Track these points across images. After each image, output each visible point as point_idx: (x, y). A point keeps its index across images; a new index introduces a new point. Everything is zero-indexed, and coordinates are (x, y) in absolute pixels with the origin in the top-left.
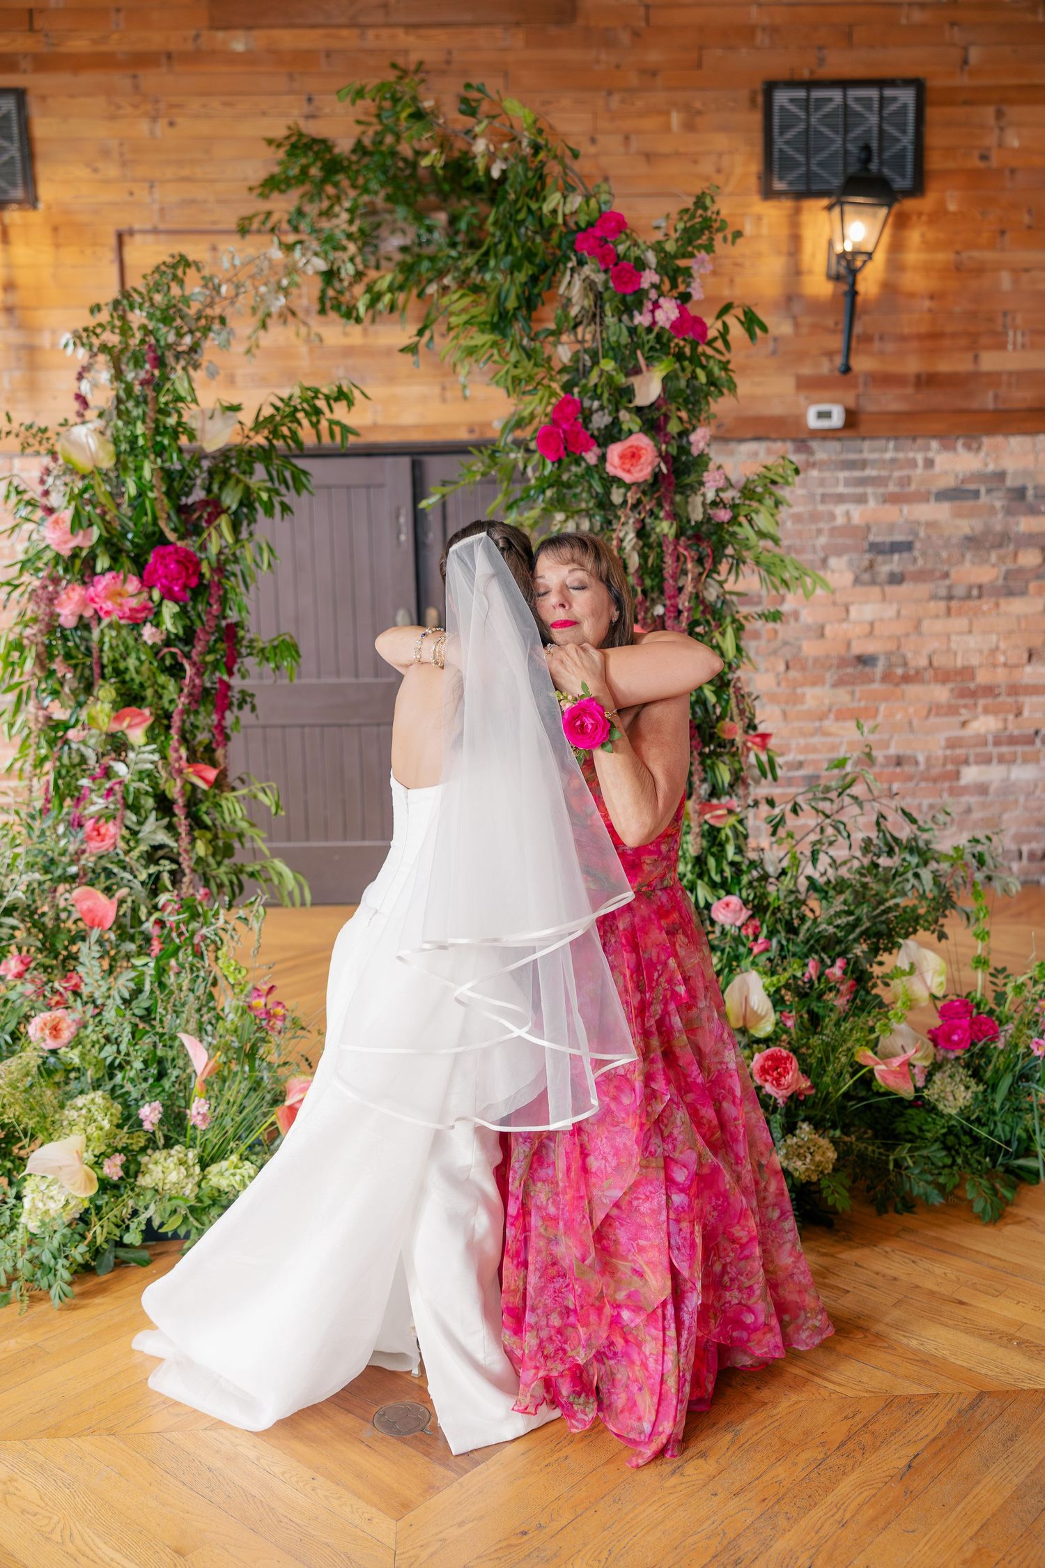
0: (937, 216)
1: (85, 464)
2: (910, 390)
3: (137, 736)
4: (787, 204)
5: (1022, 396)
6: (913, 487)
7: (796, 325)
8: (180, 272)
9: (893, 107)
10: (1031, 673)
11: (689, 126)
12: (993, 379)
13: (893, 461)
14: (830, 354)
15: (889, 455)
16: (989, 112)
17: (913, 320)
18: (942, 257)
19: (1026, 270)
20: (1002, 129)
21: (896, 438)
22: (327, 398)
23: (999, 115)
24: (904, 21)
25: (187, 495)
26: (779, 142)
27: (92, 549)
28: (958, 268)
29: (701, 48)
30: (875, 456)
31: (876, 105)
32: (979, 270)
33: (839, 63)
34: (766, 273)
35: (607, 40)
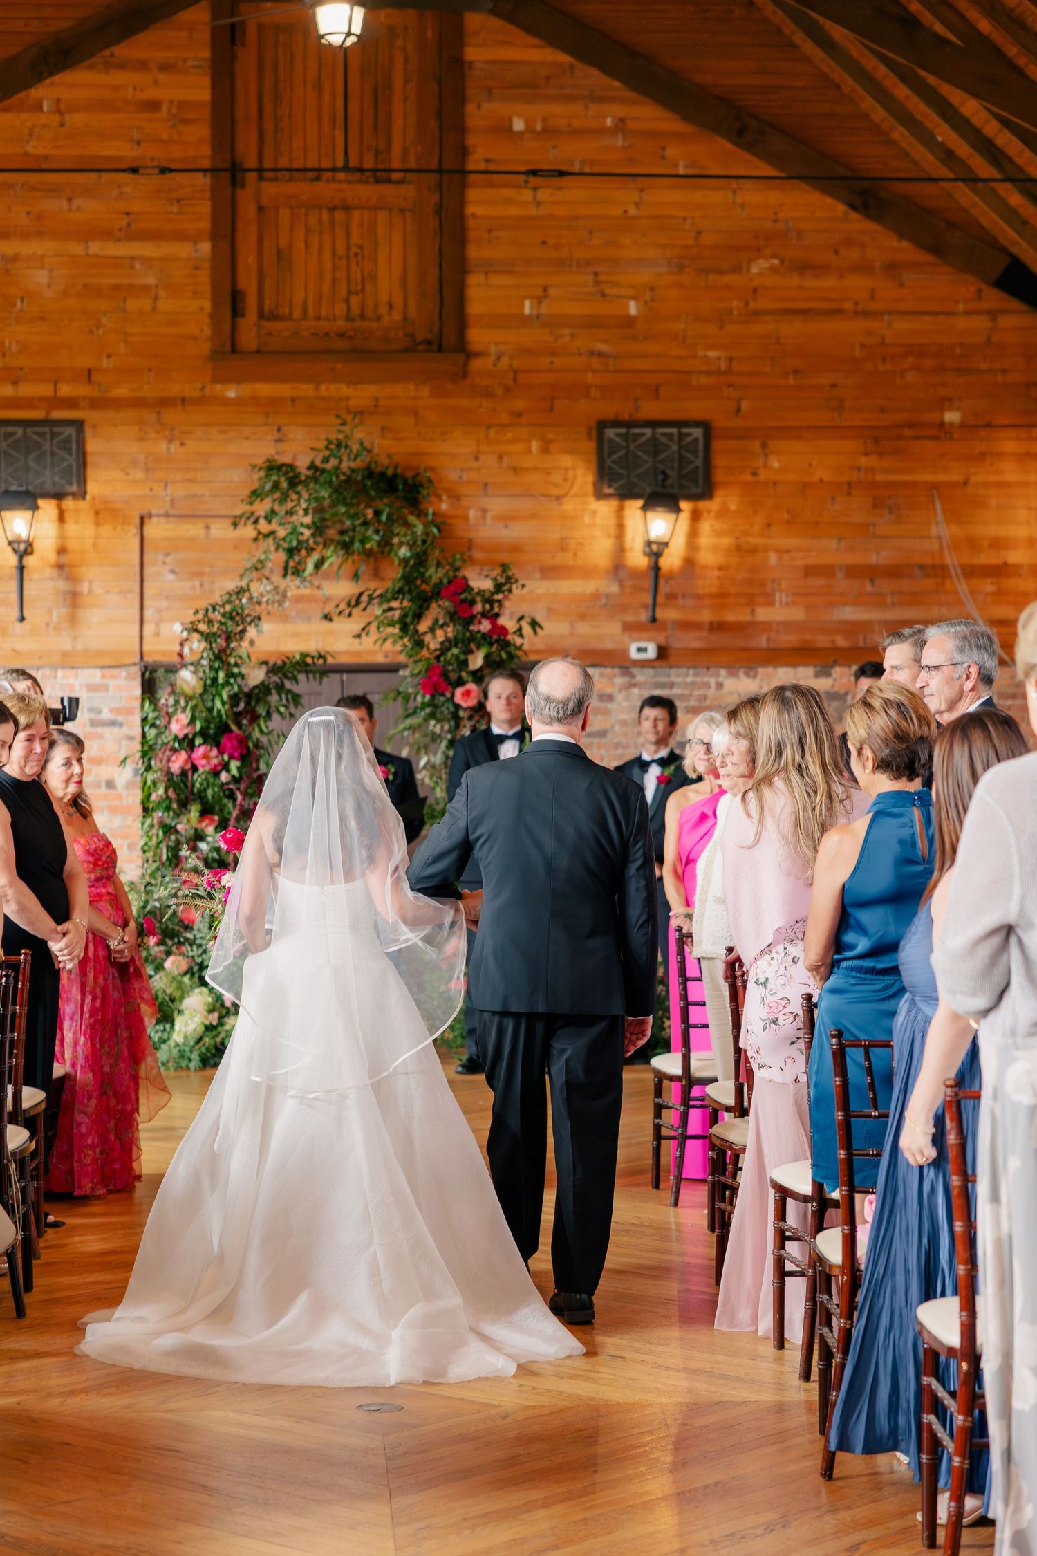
0: (723, 513)
1: (188, 691)
2: (705, 634)
3: (210, 830)
4: (614, 503)
5: (789, 639)
6: (708, 703)
7: (622, 586)
8: (240, 596)
9: (689, 439)
11: (545, 450)
12: (766, 626)
13: (693, 683)
14: (645, 606)
15: (689, 679)
16: (756, 445)
17: (708, 583)
18: (726, 541)
19: (788, 551)
20: (766, 455)
21: (695, 667)
22: (313, 657)
23: (764, 445)
24: (694, 383)
25: (237, 706)
26: (608, 463)
27: (195, 735)
28: (739, 548)
29: (553, 399)
30: (680, 680)
31: (676, 438)
32: (754, 551)
33: (650, 410)
34: (599, 550)
35: (487, 393)
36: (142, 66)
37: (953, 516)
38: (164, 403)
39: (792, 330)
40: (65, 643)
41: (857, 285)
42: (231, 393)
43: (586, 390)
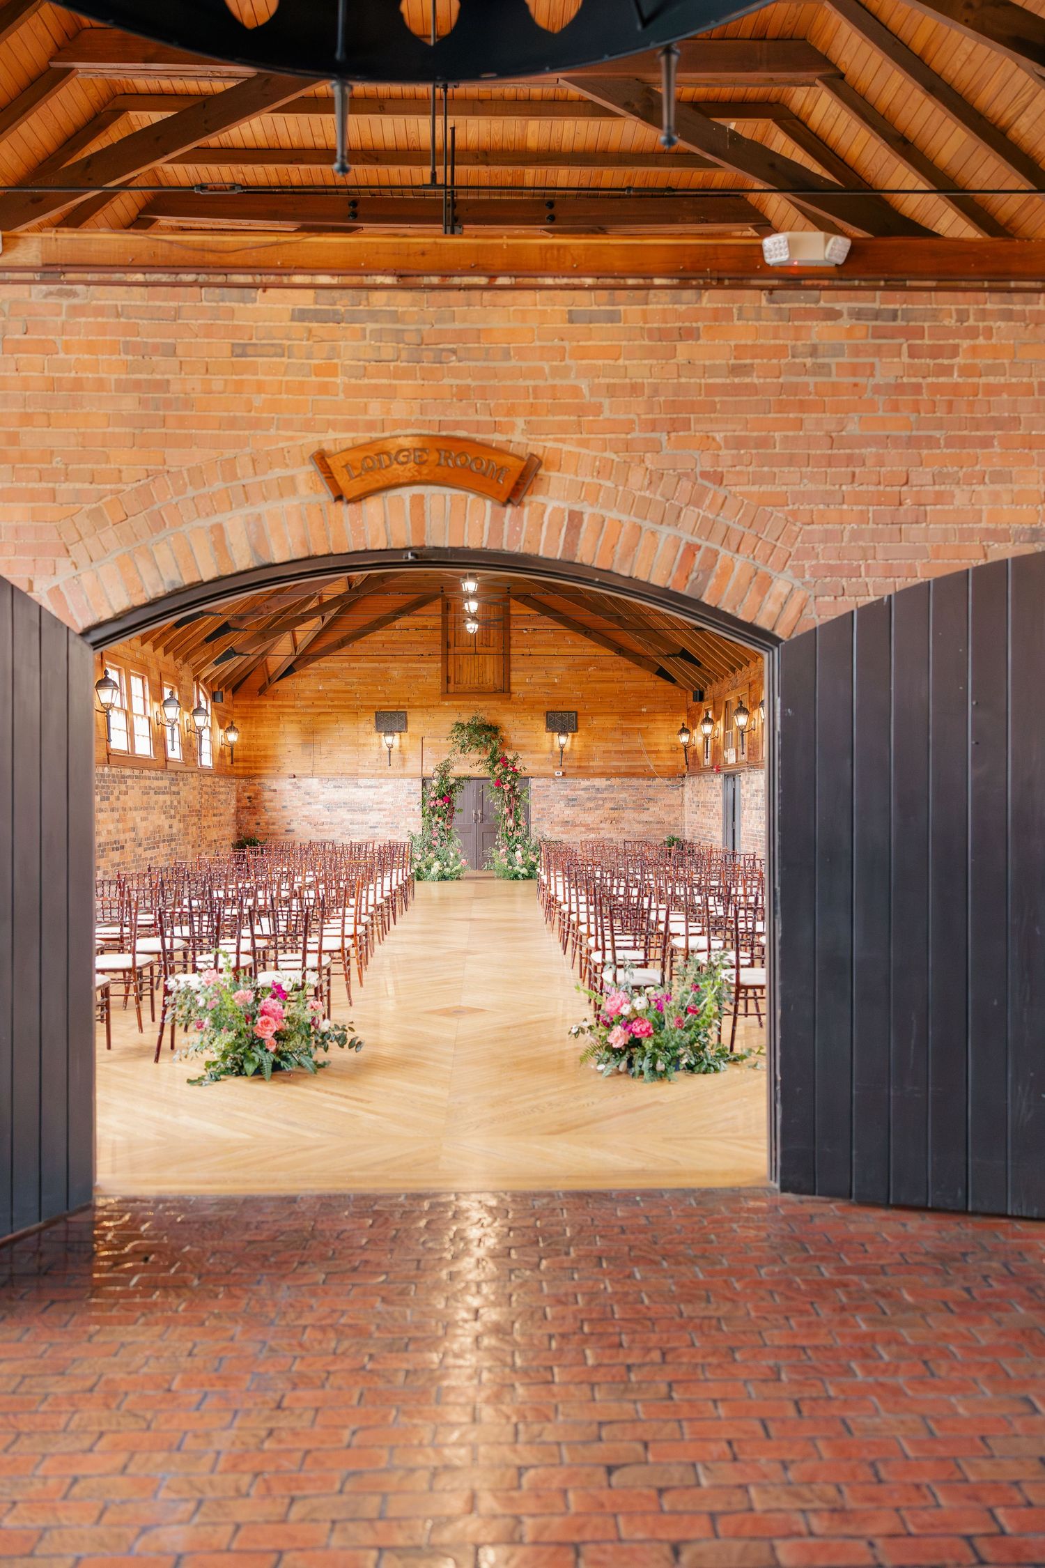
0: (581, 736)
2: (575, 769)
4: (551, 734)
5: (599, 770)
6: (577, 788)
7: (553, 756)
9: (571, 716)
10: (602, 825)
11: (532, 719)
12: (592, 767)
13: (573, 782)
14: (559, 761)
15: (571, 781)
16: (590, 717)
17: (576, 755)
18: (581, 744)
19: (598, 746)
20: (592, 720)
21: (573, 778)
23: (592, 718)
24: (573, 701)
26: (550, 723)
28: (585, 746)
29: (535, 705)
30: (569, 781)
31: (568, 716)
32: (589, 747)
33: (560, 708)
34: (547, 746)
35: (516, 704)
36: (423, 615)
37: (644, 737)
38: (429, 706)
39: (598, 686)
40: (401, 771)
41: (618, 674)
42: (447, 704)
43: (542, 703)
